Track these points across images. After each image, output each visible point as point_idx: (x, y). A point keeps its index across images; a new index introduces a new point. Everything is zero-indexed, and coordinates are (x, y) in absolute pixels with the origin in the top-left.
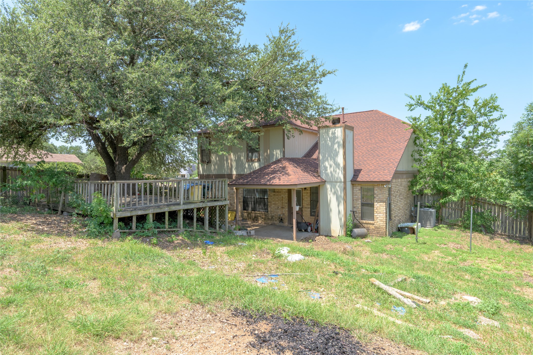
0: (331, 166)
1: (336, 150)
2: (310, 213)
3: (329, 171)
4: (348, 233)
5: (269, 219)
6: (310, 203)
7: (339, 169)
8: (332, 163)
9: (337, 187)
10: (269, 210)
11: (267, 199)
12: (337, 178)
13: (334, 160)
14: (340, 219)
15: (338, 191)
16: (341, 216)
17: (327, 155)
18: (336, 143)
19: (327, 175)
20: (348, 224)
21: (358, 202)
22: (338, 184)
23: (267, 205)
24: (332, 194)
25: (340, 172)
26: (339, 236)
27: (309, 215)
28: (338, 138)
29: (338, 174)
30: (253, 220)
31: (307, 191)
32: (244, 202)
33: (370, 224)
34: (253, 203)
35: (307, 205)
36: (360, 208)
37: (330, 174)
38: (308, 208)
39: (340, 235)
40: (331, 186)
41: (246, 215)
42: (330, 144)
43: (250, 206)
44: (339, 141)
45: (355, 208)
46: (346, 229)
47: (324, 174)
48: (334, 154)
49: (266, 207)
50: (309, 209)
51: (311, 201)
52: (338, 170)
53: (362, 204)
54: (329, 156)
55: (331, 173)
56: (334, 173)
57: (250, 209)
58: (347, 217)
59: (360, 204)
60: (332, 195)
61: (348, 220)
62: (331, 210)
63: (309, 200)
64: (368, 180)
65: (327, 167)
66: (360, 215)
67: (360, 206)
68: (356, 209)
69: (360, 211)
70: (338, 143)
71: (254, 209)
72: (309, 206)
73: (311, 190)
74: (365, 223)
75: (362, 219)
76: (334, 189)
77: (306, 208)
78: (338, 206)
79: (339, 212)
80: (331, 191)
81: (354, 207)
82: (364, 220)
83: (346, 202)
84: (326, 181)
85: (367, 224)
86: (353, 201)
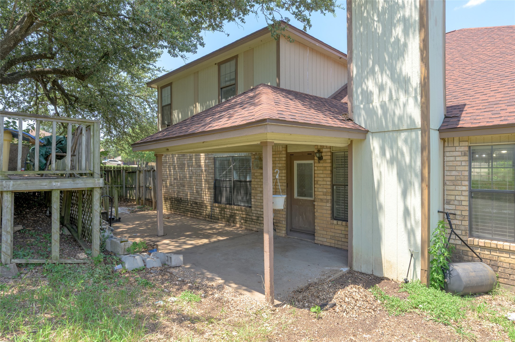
0: (381, 88)
1: (398, 40)
2: (330, 212)
3: (376, 103)
4: (435, 275)
5: (252, 220)
6: (330, 190)
7: (407, 92)
8: (386, 80)
9: (400, 143)
10: (253, 203)
11: (250, 182)
12: (401, 118)
13: (392, 69)
14: (411, 233)
15: (403, 154)
16: (411, 222)
17: (371, 62)
18: (398, 21)
19: (371, 113)
20: (434, 249)
21: (459, 188)
22: (403, 135)
23: (250, 194)
24: (385, 164)
25: (411, 101)
26: (406, 282)
27: (329, 216)
28: (403, 7)
29: (404, 105)
30: (228, 221)
31: (325, 165)
32: (215, 188)
33: (502, 251)
34: (228, 189)
35: (325, 194)
36: (467, 203)
37: (380, 112)
38: (327, 202)
39: (409, 279)
40: (383, 142)
41: (217, 210)
42: (380, 31)
43: (224, 194)
44: (407, 14)
45: (448, 203)
46: (431, 262)
47: (363, 113)
48: (391, 56)
49: (248, 197)
50: (329, 205)
51: (333, 186)
52: (403, 98)
53: (471, 192)
54: (379, 61)
55: (383, 106)
56: (390, 106)
57: (224, 200)
58: (432, 230)
59: (467, 193)
60: (384, 167)
61: (433, 239)
62: (381, 207)
63: (329, 183)
64: (497, 122)
65: (371, 93)
66: (466, 223)
67: (465, 199)
68: (453, 207)
69: (466, 213)
70: (405, 20)
71: (230, 202)
72: (329, 197)
73: (332, 162)
74: (484, 248)
75: (471, 236)
76: (391, 148)
77: (322, 200)
78: (404, 194)
79: (407, 213)
80: (383, 153)
81: (446, 202)
82: (479, 237)
83: (429, 186)
84: (368, 131)
85: (490, 249)
86: (444, 184)
